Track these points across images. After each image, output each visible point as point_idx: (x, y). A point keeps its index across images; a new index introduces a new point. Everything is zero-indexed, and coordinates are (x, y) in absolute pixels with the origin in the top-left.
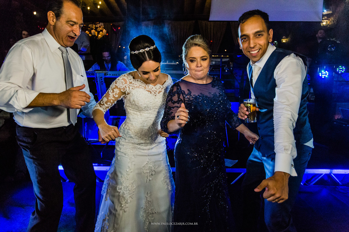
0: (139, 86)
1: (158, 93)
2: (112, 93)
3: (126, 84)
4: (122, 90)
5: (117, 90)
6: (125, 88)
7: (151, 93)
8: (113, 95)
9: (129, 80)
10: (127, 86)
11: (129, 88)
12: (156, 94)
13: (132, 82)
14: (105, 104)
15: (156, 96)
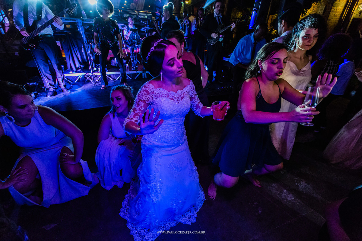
0: (161, 95)
1: (180, 100)
2: (137, 106)
3: (149, 95)
4: (146, 102)
5: (141, 102)
6: (149, 99)
7: (174, 101)
8: (139, 108)
9: (151, 89)
10: (150, 97)
11: (152, 98)
12: (179, 101)
13: (154, 91)
14: (133, 118)
15: (178, 103)
